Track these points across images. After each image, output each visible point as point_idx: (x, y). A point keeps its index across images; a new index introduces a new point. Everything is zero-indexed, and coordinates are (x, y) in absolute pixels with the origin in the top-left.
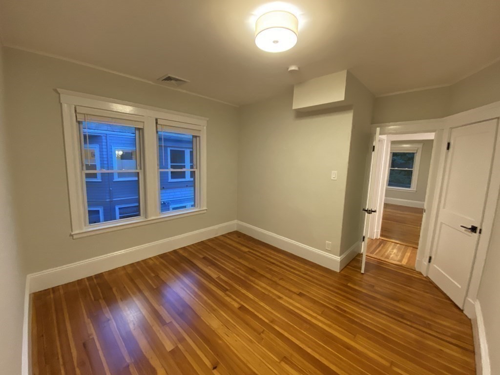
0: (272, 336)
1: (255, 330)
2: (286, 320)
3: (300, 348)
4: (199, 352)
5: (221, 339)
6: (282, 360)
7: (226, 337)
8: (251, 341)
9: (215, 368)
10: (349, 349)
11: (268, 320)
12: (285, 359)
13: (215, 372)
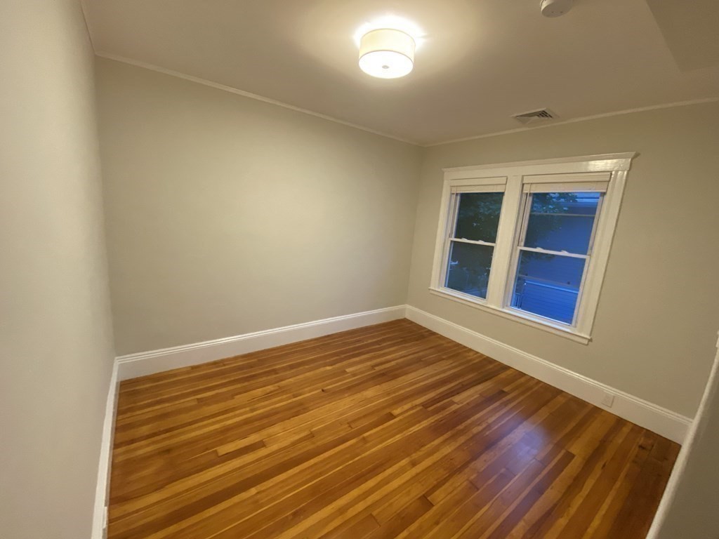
0: (343, 434)
1: (354, 421)
2: (363, 455)
3: (319, 455)
4: (340, 383)
5: (349, 396)
6: (311, 433)
7: (352, 399)
8: (341, 415)
9: (323, 390)
10: (295, 514)
11: (367, 437)
12: (312, 435)
13: (320, 390)
